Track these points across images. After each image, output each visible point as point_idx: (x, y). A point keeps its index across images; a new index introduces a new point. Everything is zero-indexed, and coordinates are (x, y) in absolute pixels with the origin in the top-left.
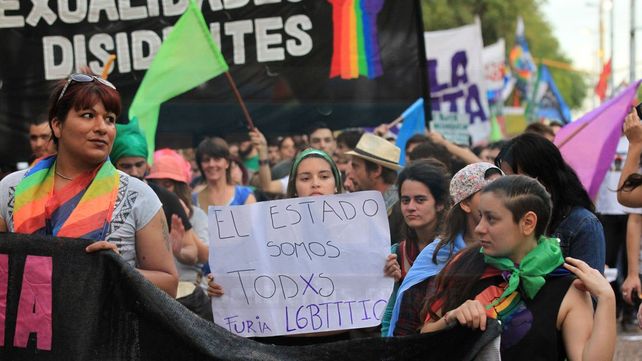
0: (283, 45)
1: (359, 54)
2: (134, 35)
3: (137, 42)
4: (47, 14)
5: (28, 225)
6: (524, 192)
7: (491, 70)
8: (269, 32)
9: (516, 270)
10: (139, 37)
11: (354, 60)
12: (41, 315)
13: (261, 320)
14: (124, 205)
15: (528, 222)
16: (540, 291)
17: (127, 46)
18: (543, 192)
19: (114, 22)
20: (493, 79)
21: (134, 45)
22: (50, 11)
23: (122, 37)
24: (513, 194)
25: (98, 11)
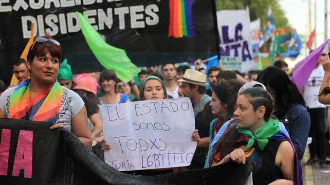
0: (144, 20)
1: (183, 25)
2: (68, 15)
3: (70, 18)
4: (23, 5)
5: (17, 115)
6: (260, 96)
7: (253, 34)
8: (137, 13)
9: (253, 136)
10: (71, 16)
11: (180, 28)
12: (27, 160)
13: (129, 162)
14: (65, 105)
15: (261, 111)
16: (266, 146)
17: (64, 20)
18: (270, 96)
19: (58, 8)
20: (254, 39)
21: (68, 20)
22: (25, 3)
23: (62, 16)
24: (254, 97)
25: (50, 3)
